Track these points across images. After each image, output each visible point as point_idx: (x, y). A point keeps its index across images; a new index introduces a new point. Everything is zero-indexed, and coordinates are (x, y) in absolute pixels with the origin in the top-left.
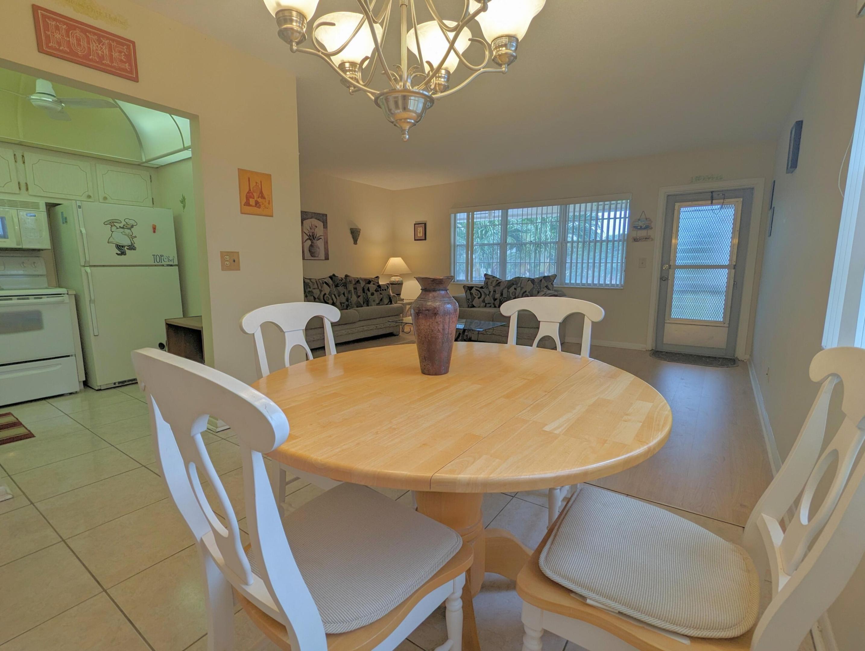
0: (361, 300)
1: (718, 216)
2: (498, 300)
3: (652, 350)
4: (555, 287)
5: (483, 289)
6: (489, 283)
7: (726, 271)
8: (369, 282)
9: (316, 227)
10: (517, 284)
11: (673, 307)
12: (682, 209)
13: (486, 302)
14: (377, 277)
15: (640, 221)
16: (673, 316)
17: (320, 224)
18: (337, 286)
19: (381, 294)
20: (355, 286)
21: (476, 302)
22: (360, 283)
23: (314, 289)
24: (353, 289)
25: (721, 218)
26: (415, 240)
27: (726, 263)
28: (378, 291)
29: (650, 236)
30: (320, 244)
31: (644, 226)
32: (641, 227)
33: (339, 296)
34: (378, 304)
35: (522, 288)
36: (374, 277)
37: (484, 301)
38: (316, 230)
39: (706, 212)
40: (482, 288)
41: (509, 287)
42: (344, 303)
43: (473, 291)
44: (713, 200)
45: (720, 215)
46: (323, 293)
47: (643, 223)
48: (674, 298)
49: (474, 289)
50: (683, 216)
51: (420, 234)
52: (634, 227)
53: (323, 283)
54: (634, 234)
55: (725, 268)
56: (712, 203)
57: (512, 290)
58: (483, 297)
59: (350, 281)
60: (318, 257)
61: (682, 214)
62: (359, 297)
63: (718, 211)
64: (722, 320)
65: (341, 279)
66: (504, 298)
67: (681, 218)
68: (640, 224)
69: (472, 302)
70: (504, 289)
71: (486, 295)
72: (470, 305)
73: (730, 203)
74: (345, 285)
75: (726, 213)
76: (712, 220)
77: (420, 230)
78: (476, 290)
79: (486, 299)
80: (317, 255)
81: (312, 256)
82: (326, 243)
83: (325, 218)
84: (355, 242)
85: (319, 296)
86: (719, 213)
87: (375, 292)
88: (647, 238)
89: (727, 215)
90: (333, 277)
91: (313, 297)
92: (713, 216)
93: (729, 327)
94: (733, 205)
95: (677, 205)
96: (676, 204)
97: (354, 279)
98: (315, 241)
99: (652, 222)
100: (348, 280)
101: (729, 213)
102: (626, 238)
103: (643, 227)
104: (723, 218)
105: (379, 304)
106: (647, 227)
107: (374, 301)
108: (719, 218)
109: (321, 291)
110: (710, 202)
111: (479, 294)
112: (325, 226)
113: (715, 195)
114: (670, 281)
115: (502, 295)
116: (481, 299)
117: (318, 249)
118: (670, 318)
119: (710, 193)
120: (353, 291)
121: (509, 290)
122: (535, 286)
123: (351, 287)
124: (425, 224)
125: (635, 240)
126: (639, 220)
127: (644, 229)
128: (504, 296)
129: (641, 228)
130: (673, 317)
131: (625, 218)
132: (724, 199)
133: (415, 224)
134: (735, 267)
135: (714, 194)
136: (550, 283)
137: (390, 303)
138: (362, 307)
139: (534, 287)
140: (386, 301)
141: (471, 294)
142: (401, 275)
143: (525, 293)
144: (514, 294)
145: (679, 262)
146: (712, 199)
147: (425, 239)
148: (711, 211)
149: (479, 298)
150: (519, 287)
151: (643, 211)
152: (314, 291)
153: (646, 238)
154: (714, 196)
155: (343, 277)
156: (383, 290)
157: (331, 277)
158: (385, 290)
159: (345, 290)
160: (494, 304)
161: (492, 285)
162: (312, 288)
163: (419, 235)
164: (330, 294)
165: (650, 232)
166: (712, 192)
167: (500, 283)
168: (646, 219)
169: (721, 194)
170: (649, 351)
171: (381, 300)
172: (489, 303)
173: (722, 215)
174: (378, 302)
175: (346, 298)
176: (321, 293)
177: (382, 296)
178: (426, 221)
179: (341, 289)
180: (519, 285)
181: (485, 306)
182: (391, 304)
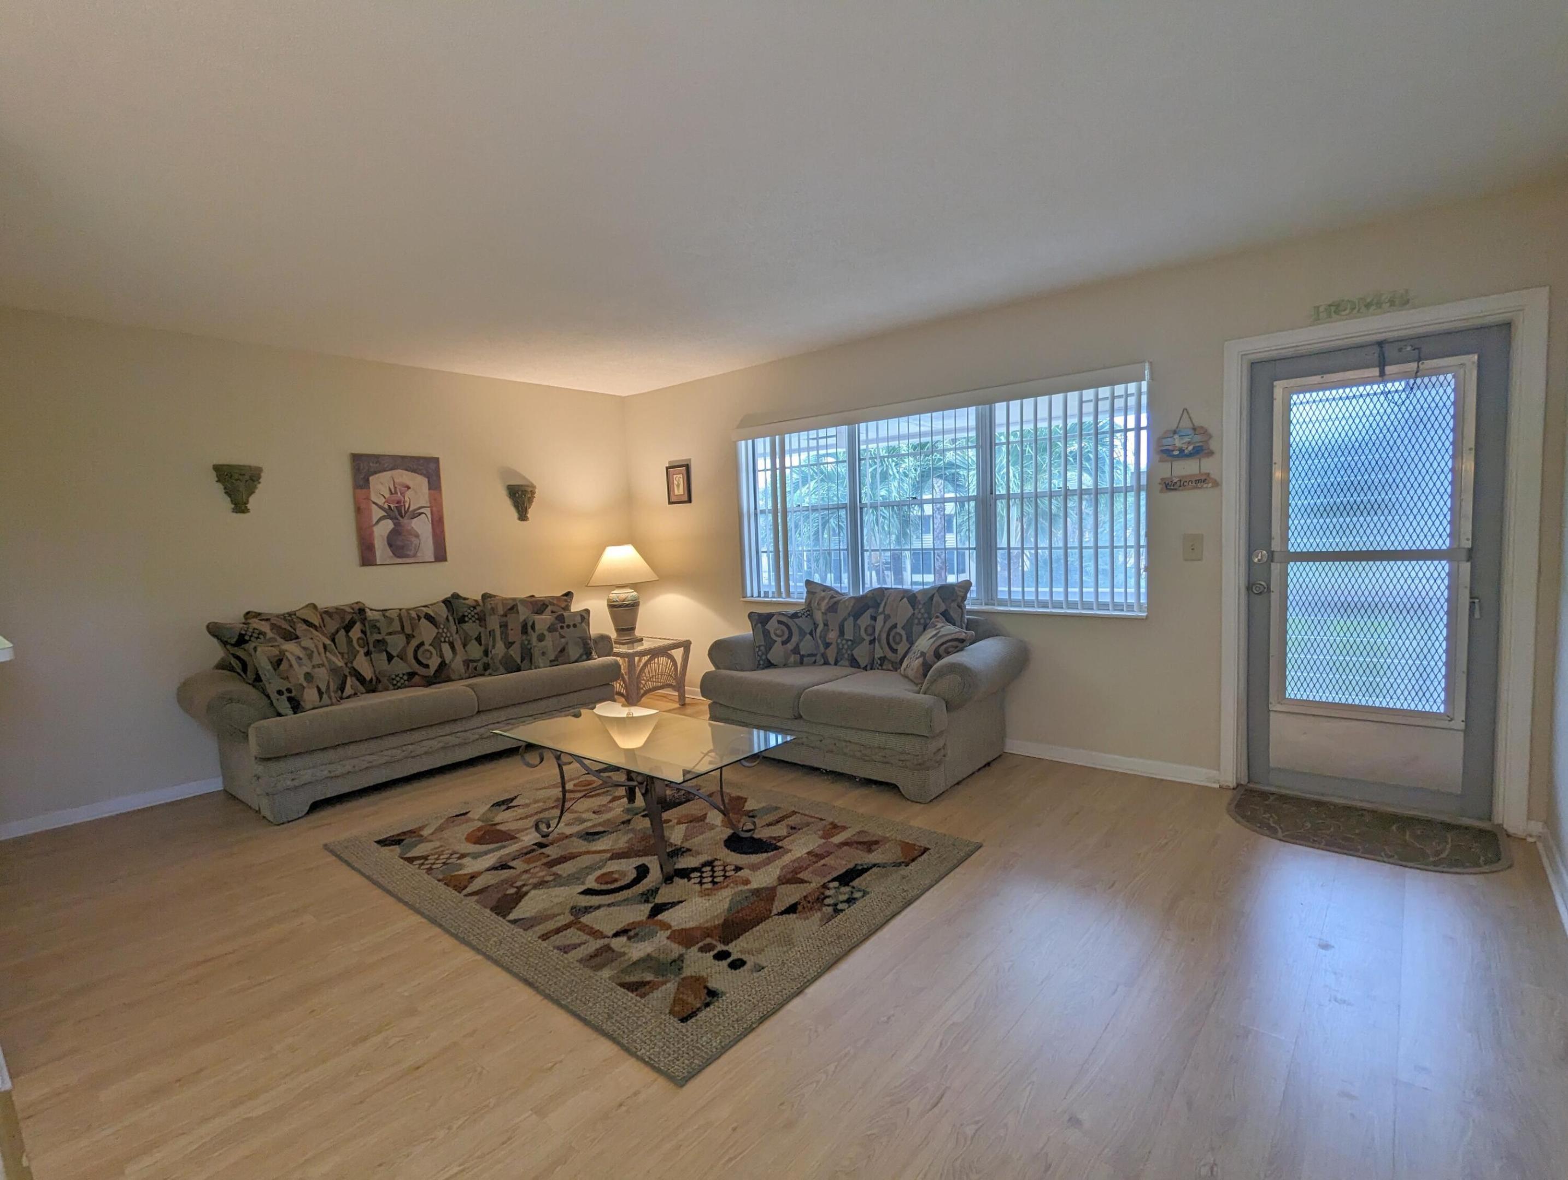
0: (515, 652)
1: (1403, 409)
2: (833, 647)
3: (1239, 785)
4: (971, 612)
5: (796, 620)
6: (814, 605)
7: (1443, 567)
8: (539, 606)
9: (409, 488)
10: (878, 605)
11: (1289, 666)
12: (1295, 397)
13: (802, 653)
14: (569, 595)
15: (1176, 437)
16: (1291, 693)
17: (419, 483)
18: (462, 620)
19: (563, 637)
20: (504, 619)
21: (777, 652)
22: (518, 612)
23: (390, 634)
24: (498, 627)
25: (1414, 414)
26: (670, 503)
27: (1440, 542)
28: (556, 630)
29: (1208, 474)
30: (422, 527)
31: (1191, 448)
32: (1182, 451)
33: (465, 646)
34: (554, 662)
35: (887, 618)
36: (559, 594)
37: (796, 650)
38: (409, 494)
39: (1368, 400)
40: (795, 616)
41: (857, 615)
42: (478, 661)
43: (772, 625)
44: (1384, 366)
45: (1411, 408)
46: (414, 643)
47: (1187, 439)
48: (1290, 643)
49: (774, 620)
50: (1298, 415)
51: (680, 491)
52: (1162, 451)
53: (419, 618)
54: (1165, 471)
55: (1440, 560)
56: (1382, 374)
57: (865, 621)
58: (795, 639)
59: (493, 609)
60: (415, 556)
61: (1294, 409)
62: (509, 645)
63: (1404, 396)
64: (1442, 709)
65: (474, 604)
66: (847, 640)
67: (1294, 421)
68: (1178, 442)
69: (767, 652)
70: (845, 619)
71: (802, 634)
72: (762, 662)
73: (1437, 372)
74: (481, 619)
75: (1430, 399)
76: (1389, 423)
77: (679, 479)
78: (779, 622)
79: (801, 645)
80: (411, 553)
81: (399, 557)
82: (438, 524)
83: (432, 466)
84: (523, 516)
85: (404, 650)
86: (1408, 402)
87: (546, 633)
88: (1201, 481)
89: (1433, 405)
90: (455, 602)
91: (385, 653)
92: (1389, 411)
93: (1466, 731)
94: (1449, 376)
95: (1279, 388)
96: (1275, 383)
97: (504, 600)
98: (405, 521)
99: (1210, 437)
100: (489, 607)
101: (1437, 398)
102: (1144, 481)
103: (1186, 451)
104: (1422, 413)
105: (556, 659)
106: (1200, 451)
107: (543, 654)
108: (1407, 415)
109: (409, 637)
110: (1375, 372)
111: (787, 632)
112: (435, 484)
113: (1390, 352)
114: (1274, 597)
115: (842, 633)
116: (790, 646)
117: (413, 539)
118: (1285, 698)
119: (1376, 349)
120: (498, 633)
121: (859, 622)
122: (916, 611)
123: (494, 623)
124: (688, 467)
125: (1169, 486)
126: (1175, 432)
127: (1190, 455)
128: (846, 637)
129: (1183, 455)
130: (1292, 696)
131: (1138, 429)
132: (1419, 360)
133: (667, 468)
134: (1470, 554)
135: (1386, 347)
136: (954, 605)
137: (584, 657)
138: (519, 670)
139: (914, 614)
140: (574, 652)
141: (766, 634)
142: (634, 586)
143: (894, 631)
144: (870, 631)
145: (1297, 543)
146: (1382, 364)
147: (690, 501)
148: (1382, 398)
149: (784, 643)
150: (881, 613)
151: (1185, 410)
152: (388, 638)
153: (1198, 481)
154: (1386, 355)
155: (479, 598)
156: (568, 626)
157: (447, 602)
158: (575, 626)
159: (482, 630)
160: (824, 655)
161: (819, 609)
162: (384, 631)
163: (676, 493)
164: (436, 643)
165: (1207, 465)
166: (1380, 344)
167: (836, 603)
168: (1194, 429)
169: (1409, 348)
170: (1228, 788)
171: (563, 650)
172: (809, 655)
173: (1418, 407)
174: (552, 658)
175: (482, 648)
176: (408, 643)
177: (563, 640)
178: (690, 460)
179: (471, 628)
180: (881, 609)
181: (802, 663)
182: (588, 659)
